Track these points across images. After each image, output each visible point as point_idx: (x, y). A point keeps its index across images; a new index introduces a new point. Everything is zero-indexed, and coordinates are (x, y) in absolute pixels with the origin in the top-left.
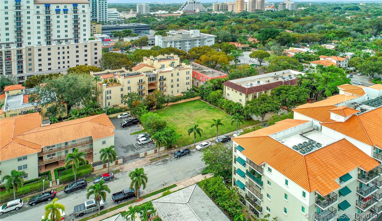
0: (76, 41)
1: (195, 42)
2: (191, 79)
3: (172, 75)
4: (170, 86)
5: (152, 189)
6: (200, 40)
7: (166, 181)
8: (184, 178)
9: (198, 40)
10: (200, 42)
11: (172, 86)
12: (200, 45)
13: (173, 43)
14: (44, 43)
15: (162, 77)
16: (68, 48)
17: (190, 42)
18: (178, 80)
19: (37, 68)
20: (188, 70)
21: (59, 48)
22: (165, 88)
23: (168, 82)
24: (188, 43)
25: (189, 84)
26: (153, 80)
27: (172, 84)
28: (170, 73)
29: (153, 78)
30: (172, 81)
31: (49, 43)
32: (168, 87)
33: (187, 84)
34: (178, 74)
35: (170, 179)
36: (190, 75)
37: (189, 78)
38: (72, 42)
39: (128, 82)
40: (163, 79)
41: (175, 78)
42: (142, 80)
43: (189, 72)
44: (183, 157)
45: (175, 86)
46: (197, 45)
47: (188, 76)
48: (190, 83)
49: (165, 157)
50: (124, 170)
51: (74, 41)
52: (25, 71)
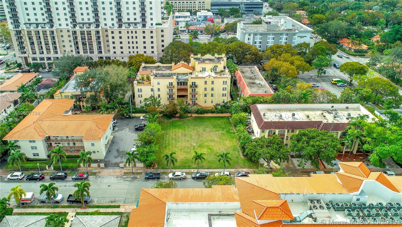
0: (144, 26)
1: (281, 36)
2: (228, 90)
3: (206, 82)
4: (203, 95)
5: (102, 202)
6: (287, 34)
7: (117, 199)
8: (132, 203)
9: (284, 34)
10: (287, 37)
11: (205, 95)
12: (286, 41)
13: (252, 35)
14: (116, 25)
15: (194, 84)
16: (136, 32)
17: (274, 36)
18: (212, 89)
19: (112, 50)
20: (225, 80)
21: (128, 32)
22: (196, 96)
23: (200, 90)
24: (271, 36)
25: (225, 95)
26: (184, 85)
27: (206, 92)
28: (203, 81)
29: (184, 83)
30: (206, 89)
31: (120, 26)
32: (200, 95)
33: (223, 95)
34: (213, 82)
35: (121, 199)
36: (228, 86)
37: (226, 89)
38: (140, 26)
39: (158, 83)
40: (194, 86)
41: (209, 86)
42: (172, 83)
43: (226, 82)
44: (152, 180)
45: (209, 96)
46: (283, 41)
47: (225, 86)
48: (228, 95)
49: (138, 174)
50: (100, 174)
51: (141, 25)
52: (103, 53)
